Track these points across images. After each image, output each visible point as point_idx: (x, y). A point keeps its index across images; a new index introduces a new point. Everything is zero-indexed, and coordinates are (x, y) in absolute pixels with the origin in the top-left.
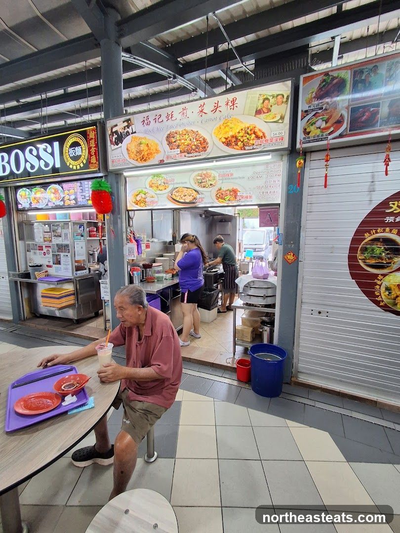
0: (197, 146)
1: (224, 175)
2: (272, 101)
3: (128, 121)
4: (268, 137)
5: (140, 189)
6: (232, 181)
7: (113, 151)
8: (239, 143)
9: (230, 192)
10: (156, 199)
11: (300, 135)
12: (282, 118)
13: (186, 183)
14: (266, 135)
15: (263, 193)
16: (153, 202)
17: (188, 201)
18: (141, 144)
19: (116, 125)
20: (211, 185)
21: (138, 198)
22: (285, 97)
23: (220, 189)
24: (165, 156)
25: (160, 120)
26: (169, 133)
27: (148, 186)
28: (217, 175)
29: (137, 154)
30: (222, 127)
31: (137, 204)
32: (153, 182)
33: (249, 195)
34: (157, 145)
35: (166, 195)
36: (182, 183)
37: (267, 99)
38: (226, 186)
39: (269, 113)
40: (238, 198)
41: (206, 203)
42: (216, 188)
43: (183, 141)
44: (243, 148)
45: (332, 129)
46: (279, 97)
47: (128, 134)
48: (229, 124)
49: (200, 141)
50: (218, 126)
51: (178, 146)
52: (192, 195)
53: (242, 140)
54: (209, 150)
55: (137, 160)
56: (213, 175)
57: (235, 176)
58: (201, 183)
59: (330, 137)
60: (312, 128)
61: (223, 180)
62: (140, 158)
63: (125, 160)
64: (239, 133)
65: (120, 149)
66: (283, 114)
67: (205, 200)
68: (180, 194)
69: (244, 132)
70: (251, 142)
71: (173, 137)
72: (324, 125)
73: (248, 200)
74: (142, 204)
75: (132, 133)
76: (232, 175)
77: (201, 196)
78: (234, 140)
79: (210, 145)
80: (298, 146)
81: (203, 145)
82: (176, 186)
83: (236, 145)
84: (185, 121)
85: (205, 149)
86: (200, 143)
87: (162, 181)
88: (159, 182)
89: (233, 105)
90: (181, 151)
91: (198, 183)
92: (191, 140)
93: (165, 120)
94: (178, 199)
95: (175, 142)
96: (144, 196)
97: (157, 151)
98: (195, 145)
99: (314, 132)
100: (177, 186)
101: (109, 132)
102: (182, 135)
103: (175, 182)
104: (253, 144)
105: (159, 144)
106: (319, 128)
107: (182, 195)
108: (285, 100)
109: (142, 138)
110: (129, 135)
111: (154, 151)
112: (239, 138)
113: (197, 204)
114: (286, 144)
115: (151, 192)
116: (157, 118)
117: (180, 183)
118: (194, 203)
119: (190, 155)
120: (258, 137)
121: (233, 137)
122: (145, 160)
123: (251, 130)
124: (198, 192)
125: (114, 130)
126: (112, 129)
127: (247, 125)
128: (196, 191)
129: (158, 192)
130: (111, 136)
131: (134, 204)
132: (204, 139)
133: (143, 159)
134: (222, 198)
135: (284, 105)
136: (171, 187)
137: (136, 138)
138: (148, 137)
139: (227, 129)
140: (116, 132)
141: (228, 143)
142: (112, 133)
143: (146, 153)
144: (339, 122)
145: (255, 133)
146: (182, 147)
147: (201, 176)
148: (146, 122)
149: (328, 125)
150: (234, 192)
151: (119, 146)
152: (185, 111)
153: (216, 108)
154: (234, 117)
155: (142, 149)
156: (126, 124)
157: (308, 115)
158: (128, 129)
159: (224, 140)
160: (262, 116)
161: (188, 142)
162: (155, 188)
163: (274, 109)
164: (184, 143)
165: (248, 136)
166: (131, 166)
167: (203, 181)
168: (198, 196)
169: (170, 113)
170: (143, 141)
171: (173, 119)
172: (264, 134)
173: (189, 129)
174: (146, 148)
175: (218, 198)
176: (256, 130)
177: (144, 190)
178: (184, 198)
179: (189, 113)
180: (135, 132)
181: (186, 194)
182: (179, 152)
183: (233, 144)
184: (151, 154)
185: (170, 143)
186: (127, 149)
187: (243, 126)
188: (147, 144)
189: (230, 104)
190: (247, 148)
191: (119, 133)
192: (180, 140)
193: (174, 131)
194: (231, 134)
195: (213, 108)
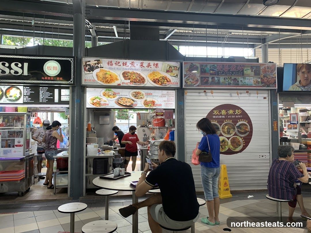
0: (139, 81)
1: (148, 94)
2: (173, 68)
3: (98, 61)
4: (172, 82)
5: (96, 96)
6: (152, 97)
7: (86, 75)
8: (160, 82)
9: (151, 102)
10: (107, 103)
11: (184, 84)
12: (177, 75)
13: (126, 95)
14: (171, 81)
15: (166, 104)
16: (105, 104)
17: (128, 105)
18: (106, 74)
19: (89, 61)
20: (141, 98)
21: (95, 101)
22: (178, 68)
23: (146, 100)
24: (121, 82)
25: (119, 64)
26: (124, 71)
27: (102, 95)
28: (144, 93)
29: (104, 79)
30: (152, 74)
31: (94, 105)
32: (106, 93)
33: (160, 104)
34: (117, 76)
35: (114, 101)
36: (124, 95)
37: (171, 67)
38: (149, 99)
39: (172, 73)
40: (155, 105)
41: (138, 107)
42: (144, 100)
43: (132, 77)
44: (161, 84)
45: (195, 83)
46: (176, 67)
47: (97, 67)
48: (155, 73)
49: (141, 78)
50: (150, 73)
51: (129, 79)
52: (131, 102)
53: (161, 81)
54: (145, 83)
55: (103, 82)
56: (142, 93)
57: (153, 95)
58: (135, 96)
59: (195, 86)
60: (188, 81)
61: (147, 96)
62: (105, 81)
63: (94, 80)
64: (160, 78)
65: (91, 74)
66: (177, 74)
67: (138, 105)
68: (123, 101)
69: (161, 78)
70: (165, 83)
71: (127, 74)
72: (192, 81)
73: (160, 106)
74: (97, 105)
75: (100, 68)
76: (152, 94)
77: (135, 103)
78: (157, 80)
79: (146, 81)
80: (183, 87)
81: (143, 80)
82: (120, 97)
83: (159, 83)
84: (133, 68)
85: (143, 82)
86: (141, 79)
87: (112, 93)
88: (110, 94)
89: (157, 66)
90: (130, 81)
91: (134, 96)
92: (136, 77)
93: (122, 65)
94: (122, 104)
95: (127, 76)
96: (99, 100)
97: (117, 79)
98: (138, 80)
99: (189, 83)
100: (122, 97)
101: (84, 64)
102: (132, 74)
103: (120, 94)
104: (166, 84)
105: (118, 76)
106: (191, 82)
107: (125, 102)
108: (178, 69)
109: (107, 71)
110: (99, 68)
111: (115, 79)
112: (160, 80)
113: (133, 107)
114: (179, 86)
115: (104, 98)
116: (117, 63)
117: (123, 95)
118: (131, 106)
119: (136, 84)
120: (167, 81)
121: (157, 79)
122: (109, 83)
123: (165, 78)
124: (134, 101)
125: (88, 63)
126: (86, 62)
127: (163, 76)
128: (133, 100)
129: (109, 99)
130: (85, 66)
131: (91, 105)
132: (143, 78)
133: (107, 82)
134: (147, 105)
135: (177, 71)
136: (117, 97)
137: (103, 70)
138: (111, 71)
139: (154, 75)
140: (89, 65)
141: (154, 81)
142: (86, 65)
143: (109, 79)
144: (197, 81)
145: (166, 79)
146: (131, 80)
147: (136, 93)
148: (110, 63)
149: (194, 81)
150: (153, 102)
151: (91, 72)
152: (133, 64)
153: (149, 65)
154: (157, 71)
155: (107, 76)
156: (96, 62)
157: (186, 76)
158: (98, 65)
159: (153, 80)
160: (169, 73)
161: (135, 78)
162: (107, 97)
163: (174, 71)
164: (132, 78)
165: (163, 80)
166: (98, 84)
167: (137, 96)
168: (134, 103)
169: (125, 62)
170: (108, 73)
171: (126, 65)
172: (170, 80)
173: (135, 71)
174: (110, 77)
175: (145, 105)
176: (167, 78)
177: (99, 97)
178: (125, 103)
179: (135, 65)
180: (103, 67)
181: (127, 101)
182: (130, 82)
183: (157, 82)
184: (113, 80)
185: (124, 77)
186: (97, 75)
187: (161, 76)
188: (111, 75)
189: (155, 65)
190: (163, 85)
191: (92, 66)
192: (130, 76)
193: (127, 71)
194: (156, 78)
195: (147, 65)
